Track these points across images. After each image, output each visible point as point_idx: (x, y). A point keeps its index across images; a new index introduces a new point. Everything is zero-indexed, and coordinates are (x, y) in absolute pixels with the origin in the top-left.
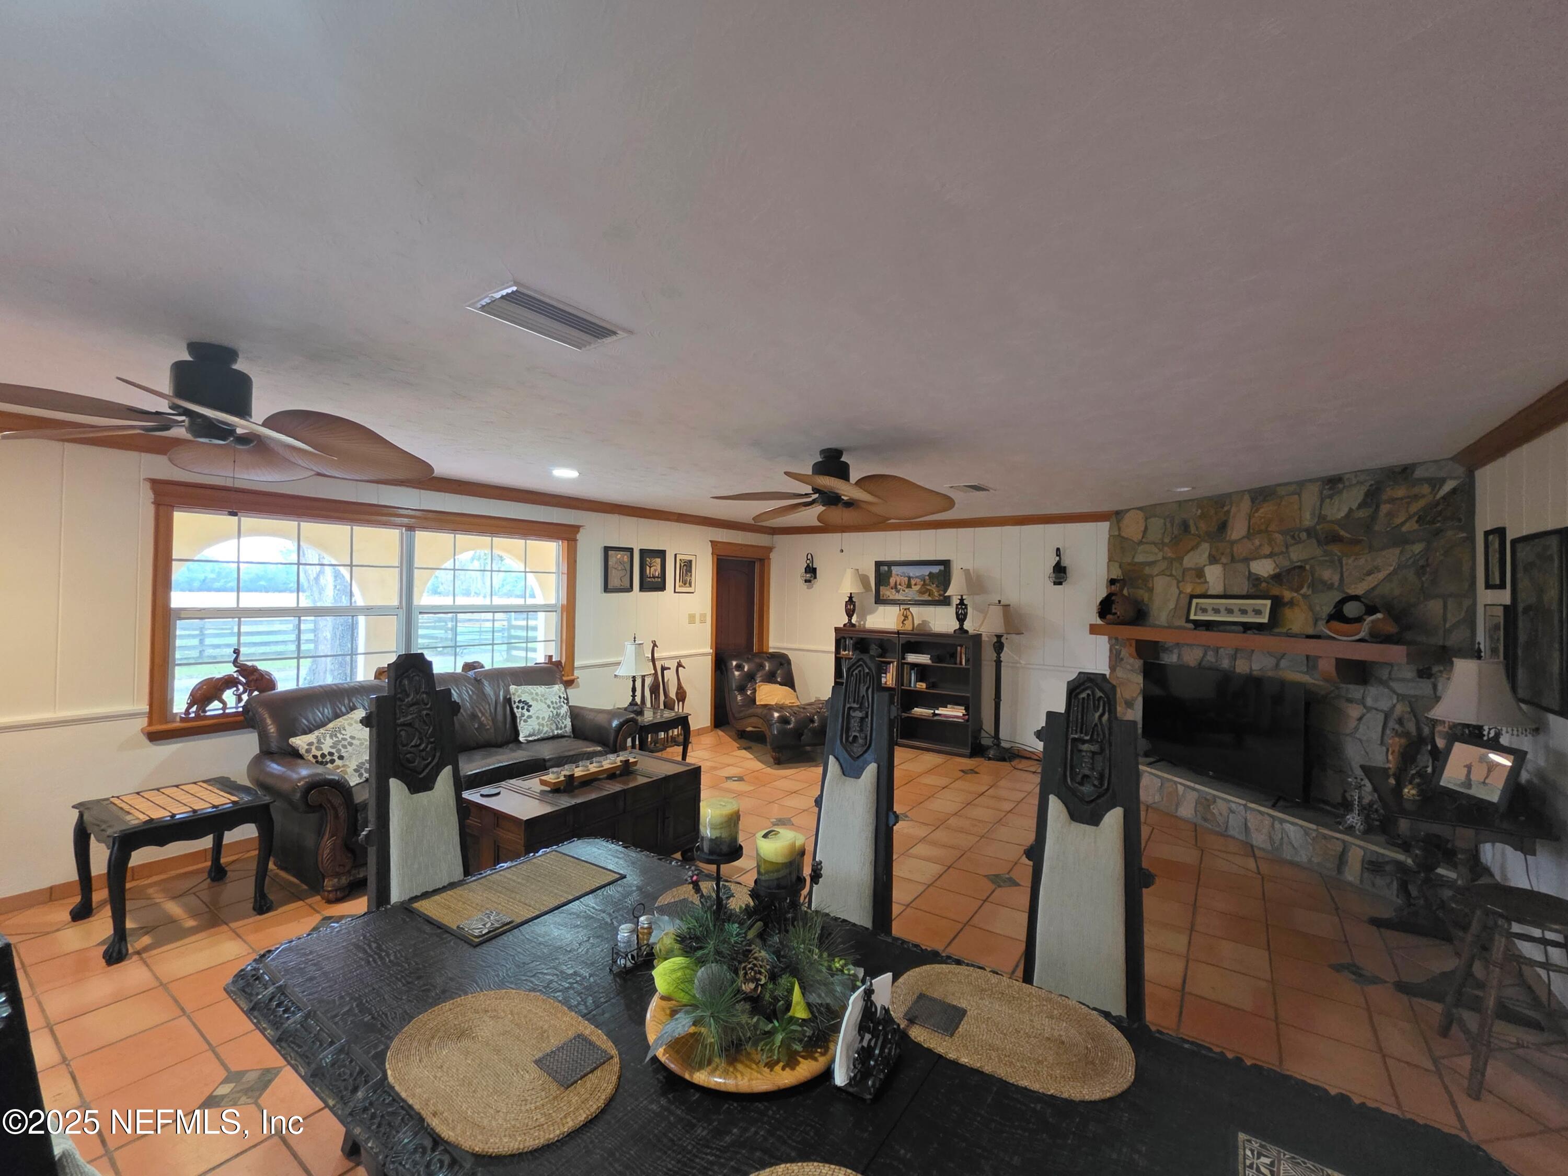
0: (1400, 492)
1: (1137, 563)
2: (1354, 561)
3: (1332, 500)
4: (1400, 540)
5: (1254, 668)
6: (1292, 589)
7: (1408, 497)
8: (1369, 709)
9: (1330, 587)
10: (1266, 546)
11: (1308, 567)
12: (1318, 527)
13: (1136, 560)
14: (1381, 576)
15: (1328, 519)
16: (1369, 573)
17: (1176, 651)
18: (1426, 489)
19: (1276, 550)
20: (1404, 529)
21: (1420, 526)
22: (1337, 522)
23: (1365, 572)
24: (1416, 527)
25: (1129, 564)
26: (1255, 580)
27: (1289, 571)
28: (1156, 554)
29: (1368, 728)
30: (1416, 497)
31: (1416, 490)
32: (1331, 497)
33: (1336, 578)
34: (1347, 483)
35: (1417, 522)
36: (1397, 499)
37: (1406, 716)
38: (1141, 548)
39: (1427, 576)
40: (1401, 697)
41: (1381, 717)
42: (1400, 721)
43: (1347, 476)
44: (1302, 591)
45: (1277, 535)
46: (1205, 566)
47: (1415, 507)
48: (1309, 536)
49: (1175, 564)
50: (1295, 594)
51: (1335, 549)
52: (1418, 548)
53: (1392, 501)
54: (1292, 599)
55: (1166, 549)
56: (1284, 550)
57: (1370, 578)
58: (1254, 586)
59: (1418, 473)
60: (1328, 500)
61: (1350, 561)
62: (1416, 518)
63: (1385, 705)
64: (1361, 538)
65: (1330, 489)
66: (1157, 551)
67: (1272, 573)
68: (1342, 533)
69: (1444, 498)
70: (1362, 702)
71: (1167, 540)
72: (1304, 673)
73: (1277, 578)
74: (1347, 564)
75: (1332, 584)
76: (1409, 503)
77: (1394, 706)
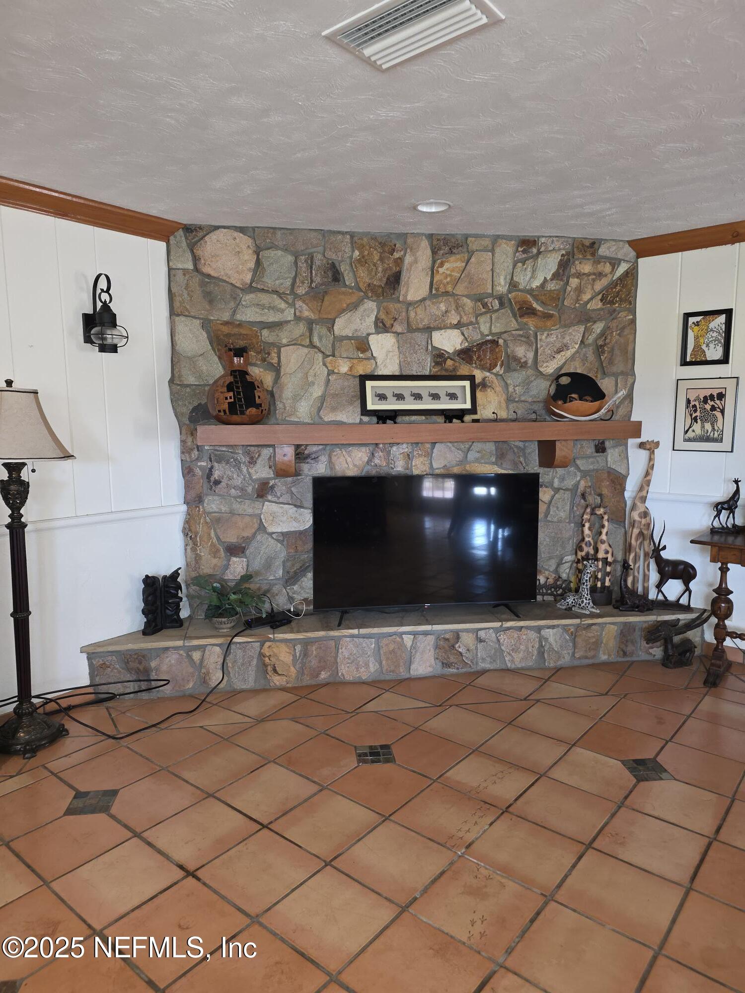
0: (587, 268)
1: (240, 325)
2: (546, 337)
3: (524, 265)
4: (586, 318)
5: (435, 466)
6: (483, 368)
7: (594, 274)
8: (557, 490)
9: (524, 365)
10: (453, 312)
11: (501, 341)
12: (510, 295)
13: (239, 317)
14: (569, 353)
15: (521, 287)
16: (559, 351)
17: (324, 459)
18: (608, 268)
19: (465, 319)
20: (588, 306)
21: (603, 305)
22: (530, 292)
23: (555, 350)
24: (600, 305)
25: (226, 323)
26: (440, 357)
27: (480, 345)
28: (282, 311)
29: (557, 508)
30: (600, 275)
31: (600, 267)
32: (524, 262)
33: (531, 355)
34: (543, 249)
35: (601, 300)
36: (584, 274)
37: (588, 490)
38: (248, 298)
39: (606, 355)
40: (585, 474)
41: (567, 495)
42: (583, 496)
43: (543, 240)
44: (494, 371)
45: (465, 300)
46: (369, 335)
47: (599, 285)
48: (502, 304)
49: (318, 330)
50: (488, 374)
51: (531, 322)
52: (598, 327)
53: (579, 275)
54: (484, 379)
55: (299, 304)
56: (473, 320)
57: (558, 356)
58: (437, 364)
59: (603, 251)
60: (520, 264)
61: (544, 337)
62: (600, 297)
63: (570, 483)
64: (551, 312)
65: (524, 252)
66: (283, 305)
67: (459, 347)
68: (535, 305)
69: (619, 279)
70: (550, 485)
71: (301, 290)
72: (493, 463)
73: (465, 354)
74: (541, 340)
75: (526, 362)
76: (594, 280)
77: (579, 482)
